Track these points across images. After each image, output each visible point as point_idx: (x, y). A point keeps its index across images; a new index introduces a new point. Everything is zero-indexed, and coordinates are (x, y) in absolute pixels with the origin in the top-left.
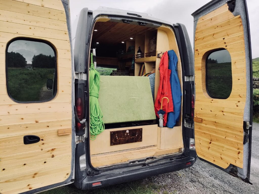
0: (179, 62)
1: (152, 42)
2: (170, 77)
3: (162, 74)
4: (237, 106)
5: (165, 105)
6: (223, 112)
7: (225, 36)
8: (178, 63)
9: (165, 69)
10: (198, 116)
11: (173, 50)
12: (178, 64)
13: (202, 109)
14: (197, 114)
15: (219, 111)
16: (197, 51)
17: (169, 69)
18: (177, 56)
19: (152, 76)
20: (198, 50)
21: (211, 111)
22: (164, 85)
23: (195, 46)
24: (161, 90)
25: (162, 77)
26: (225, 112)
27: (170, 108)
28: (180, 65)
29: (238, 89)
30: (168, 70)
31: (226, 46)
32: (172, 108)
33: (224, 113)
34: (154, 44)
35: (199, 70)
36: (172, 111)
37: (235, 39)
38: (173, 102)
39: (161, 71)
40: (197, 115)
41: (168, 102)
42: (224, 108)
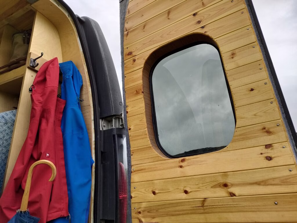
0: (87, 87)
1: (19, 39)
2: (61, 116)
3: (40, 103)
4: (269, 159)
5: (41, 195)
6: (226, 185)
7: (197, 8)
8: (84, 88)
9: (48, 90)
10: (144, 217)
11: (72, 62)
12: (84, 92)
13: (157, 192)
14: (140, 213)
15: (214, 187)
16: (130, 56)
17: (60, 97)
18: (81, 74)
19: (7, 117)
20: (134, 54)
21: (186, 192)
22: (42, 133)
23: (125, 47)
24: (31, 147)
25: (38, 109)
26: (232, 185)
27: (57, 205)
28: (88, 93)
29: (255, 115)
30: (57, 100)
31: (203, 27)
32: (63, 205)
33: (232, 190)
34: (24, 43)
35: (137, 93)
36: (64, 213)
37: (223, 8)
38: (68, 184)
39: (37, 97)
40: (140, 216)
41: (51, 179)
42: (225, 174)
